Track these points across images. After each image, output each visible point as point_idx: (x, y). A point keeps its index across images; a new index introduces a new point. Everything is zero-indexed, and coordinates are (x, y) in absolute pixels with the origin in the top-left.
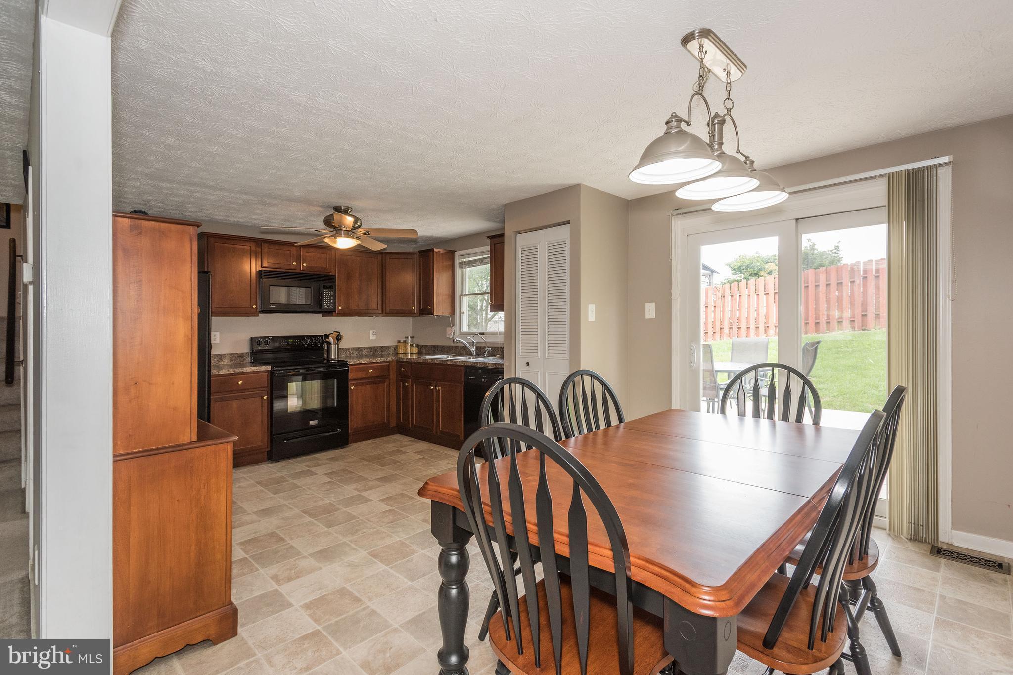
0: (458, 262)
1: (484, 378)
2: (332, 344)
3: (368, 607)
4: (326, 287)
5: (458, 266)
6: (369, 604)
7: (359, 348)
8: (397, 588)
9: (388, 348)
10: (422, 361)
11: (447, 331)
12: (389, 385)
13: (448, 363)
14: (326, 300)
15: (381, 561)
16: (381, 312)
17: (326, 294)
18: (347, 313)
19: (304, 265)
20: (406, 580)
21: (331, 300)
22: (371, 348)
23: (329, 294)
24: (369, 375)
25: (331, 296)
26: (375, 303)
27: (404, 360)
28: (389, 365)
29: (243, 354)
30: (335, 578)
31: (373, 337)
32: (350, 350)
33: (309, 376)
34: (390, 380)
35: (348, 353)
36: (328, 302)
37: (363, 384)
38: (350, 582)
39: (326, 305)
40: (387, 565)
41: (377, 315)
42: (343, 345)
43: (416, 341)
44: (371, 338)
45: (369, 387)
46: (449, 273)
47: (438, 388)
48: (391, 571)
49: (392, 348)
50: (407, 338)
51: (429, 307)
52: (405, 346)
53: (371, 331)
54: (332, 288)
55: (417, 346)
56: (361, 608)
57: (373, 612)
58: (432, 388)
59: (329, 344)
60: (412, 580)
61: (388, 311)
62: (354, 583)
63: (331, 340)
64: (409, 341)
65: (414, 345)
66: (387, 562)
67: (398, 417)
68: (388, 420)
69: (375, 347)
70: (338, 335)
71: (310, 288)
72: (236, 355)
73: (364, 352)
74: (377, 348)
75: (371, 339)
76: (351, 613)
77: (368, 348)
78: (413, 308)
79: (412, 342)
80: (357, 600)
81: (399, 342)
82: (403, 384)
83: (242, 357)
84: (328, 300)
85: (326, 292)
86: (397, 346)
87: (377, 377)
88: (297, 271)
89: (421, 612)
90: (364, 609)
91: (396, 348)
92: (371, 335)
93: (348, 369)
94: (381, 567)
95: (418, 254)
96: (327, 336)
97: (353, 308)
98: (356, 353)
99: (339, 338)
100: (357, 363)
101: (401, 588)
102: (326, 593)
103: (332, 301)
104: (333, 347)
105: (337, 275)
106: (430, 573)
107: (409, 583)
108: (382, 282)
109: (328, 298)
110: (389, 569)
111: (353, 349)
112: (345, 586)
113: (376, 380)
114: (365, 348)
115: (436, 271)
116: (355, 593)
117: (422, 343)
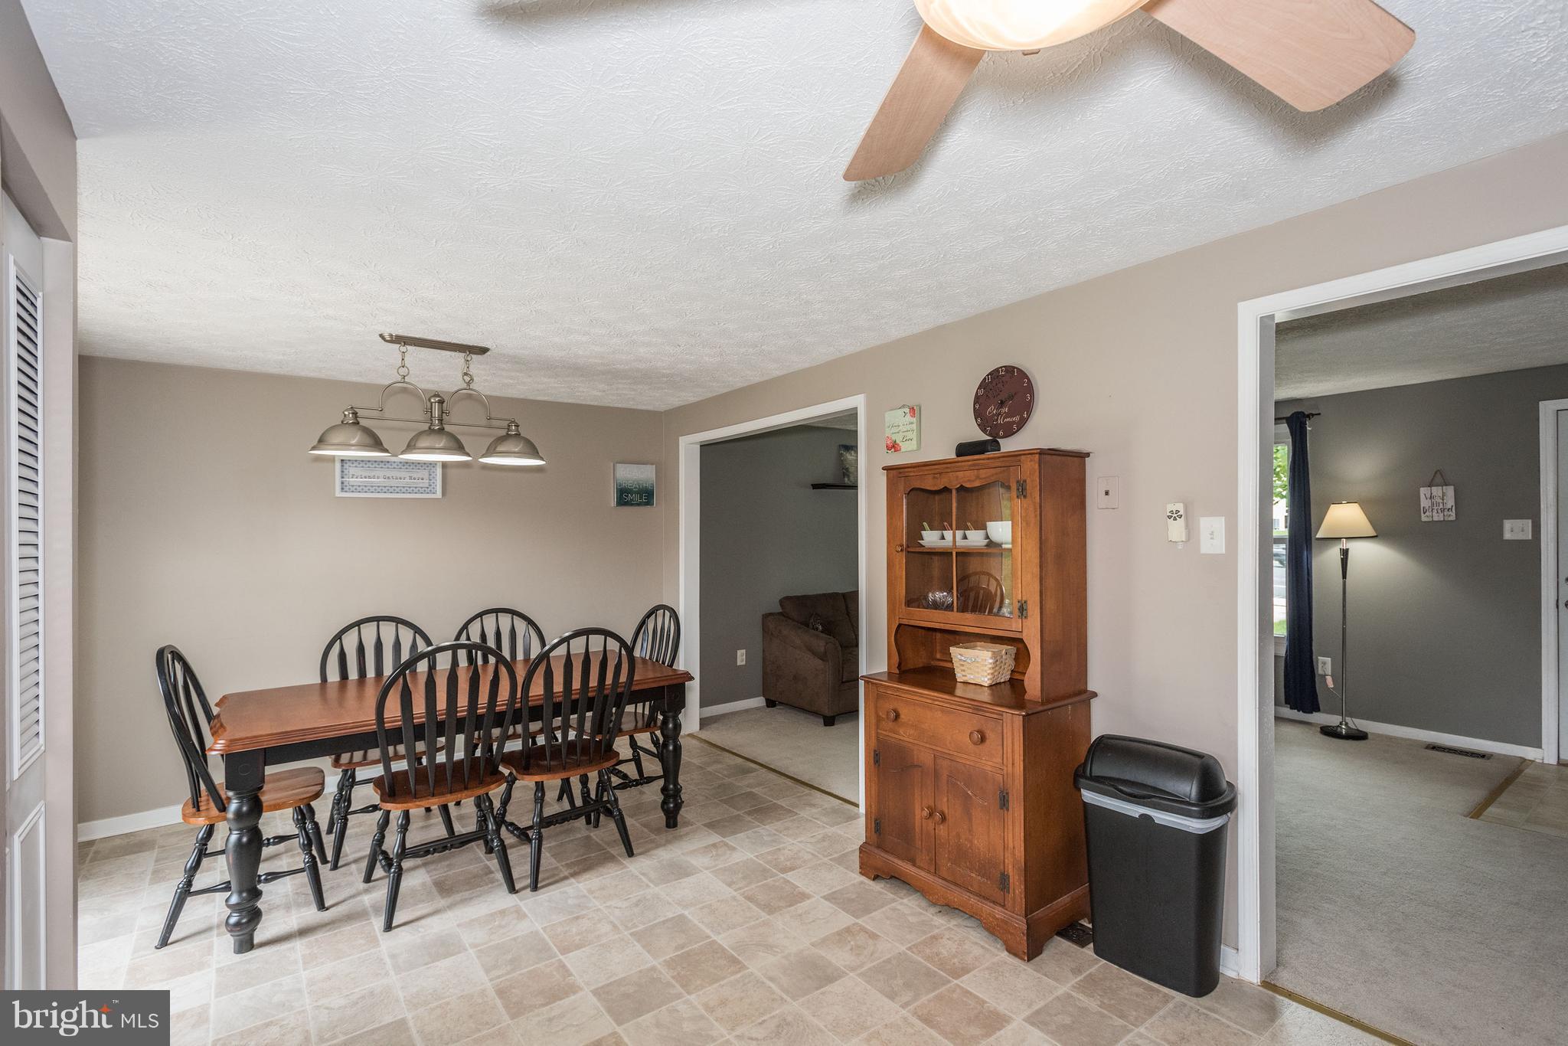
3: (735, 890)
6: (735, 893)
8: (701, 909)
15: (724, 949)
20: (690, 917)
30: (785, 927)
38: (763, 921)
40: (714, 942)
48: (708, 931)
56: (743, 890)
57: (730, 885)
60: (682, 917)
62: (757, 919)
66: (715, 949)
76: (753, 886)
80: (749, 898)
89: (680, 881)
90: (740, 889)
94: (723, 940)
101: (698, 907)
102: (789, 909)
106: (656, 925)
107: (686, 913)
110: (712, 936)
112: (768, 917)
116: (754, 907)
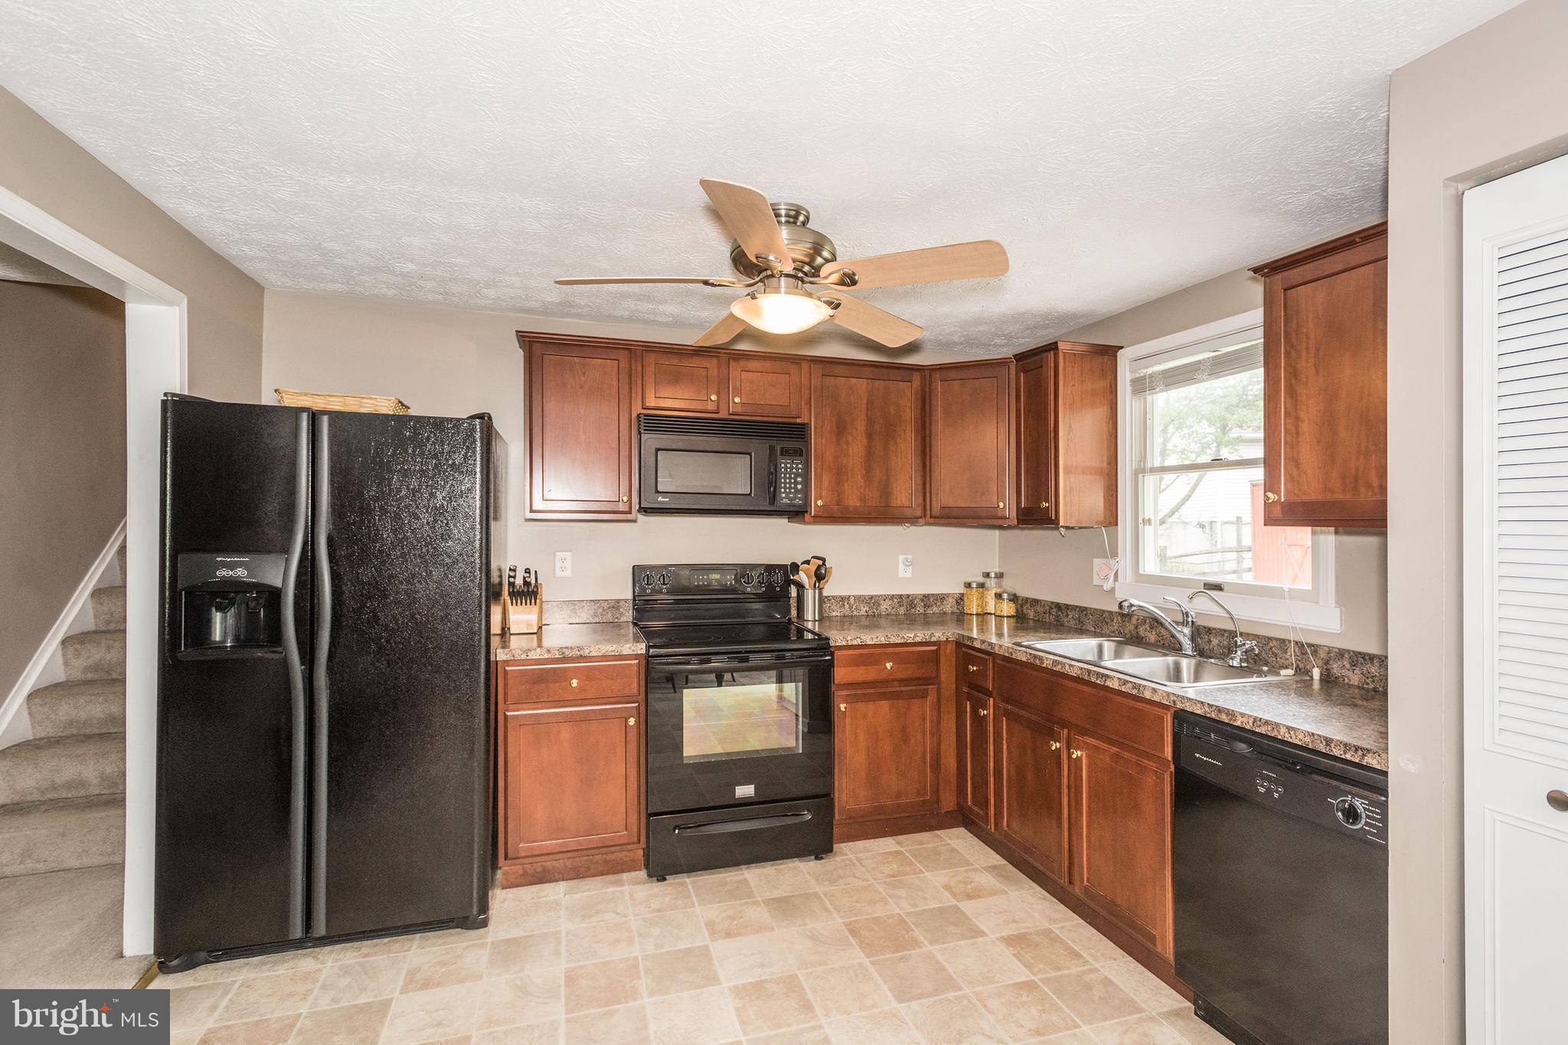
0: (1128, 377)
1: (1264, 778)
2: (807, 586)
4: (785, 452)
5: (1129, 388)
7: (872, 597)
9: (942, 598)
10: (1024, 659)
11: (1096, 568)
12: (938, 705)
13: (1109, 683)
14: (785, 483)
16: (919, 513)
17: (786, 468)
18: (838, 515)
19: (737, 400)
21: (796, 483)
22: (901, 596)
23: (792, 468)
24: (883, 676)
25: (797, 475)
26: (904, 492)
27: (977, 645)
28: (937, 652)
29: (618, 601)
31: (904, 572)
32: (852, 600)
33: (727, 676)
34: (939, 689)
35: (847, 606)
36: (790, 488)
37: (867, 698)
39: (784, 499)
41: (913, 520)
42: (830, 589)
43: (1010, 585)
44: (901, 574)
45: (884, 706)
46: (1101, 412)
47: (1076, 754)
49: (951, 600)
50: (987, 575)
51: (1045, 504)
52: (982, 597)
53: (901, 558)
54: (800, 453)
55: (1014, 598)
58: (1055, 746)
59: (800, 586)
61: (936, 510)
63: (803, 577)
64: (991, 583)
65: (1005, 596)
67: (961, 790)
68: (936, 792)
69: (908, 596)
70: (819, 567)
71: (750, 454)
72: (605, 605)
73: (885, 606)
74: (915, 597)
75: (900, 576)
77: (892, 597)
78: (1001, 505)
79: (1000, 587)
81: (968, 585)
82: (972, 708)
83: (618, 608)
84: (790, 483)
85: (785, 464)
86: (963, 595)
87: (904, 682)
88: (723, 414)
91: (960, 599)
92: (901, 567)
93: (832, 660)
95: (1013, 367)
96: (795, 567)
97: (851, 503)
98: (867, 609)
99: (820, 576)
100: (855, 643)
103: (799, 487)
104: (810, 596)
105: (813, 424)
108: (924, 439)
109: (790, 478)
111: (858, 598)
113: (904, 689)
114: (885, 598)
115: (1065, 408)
117: (1024, 592)
